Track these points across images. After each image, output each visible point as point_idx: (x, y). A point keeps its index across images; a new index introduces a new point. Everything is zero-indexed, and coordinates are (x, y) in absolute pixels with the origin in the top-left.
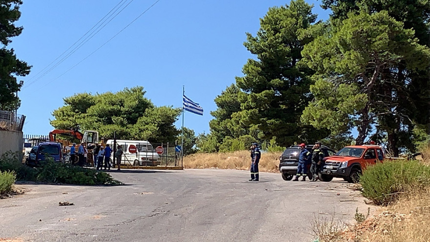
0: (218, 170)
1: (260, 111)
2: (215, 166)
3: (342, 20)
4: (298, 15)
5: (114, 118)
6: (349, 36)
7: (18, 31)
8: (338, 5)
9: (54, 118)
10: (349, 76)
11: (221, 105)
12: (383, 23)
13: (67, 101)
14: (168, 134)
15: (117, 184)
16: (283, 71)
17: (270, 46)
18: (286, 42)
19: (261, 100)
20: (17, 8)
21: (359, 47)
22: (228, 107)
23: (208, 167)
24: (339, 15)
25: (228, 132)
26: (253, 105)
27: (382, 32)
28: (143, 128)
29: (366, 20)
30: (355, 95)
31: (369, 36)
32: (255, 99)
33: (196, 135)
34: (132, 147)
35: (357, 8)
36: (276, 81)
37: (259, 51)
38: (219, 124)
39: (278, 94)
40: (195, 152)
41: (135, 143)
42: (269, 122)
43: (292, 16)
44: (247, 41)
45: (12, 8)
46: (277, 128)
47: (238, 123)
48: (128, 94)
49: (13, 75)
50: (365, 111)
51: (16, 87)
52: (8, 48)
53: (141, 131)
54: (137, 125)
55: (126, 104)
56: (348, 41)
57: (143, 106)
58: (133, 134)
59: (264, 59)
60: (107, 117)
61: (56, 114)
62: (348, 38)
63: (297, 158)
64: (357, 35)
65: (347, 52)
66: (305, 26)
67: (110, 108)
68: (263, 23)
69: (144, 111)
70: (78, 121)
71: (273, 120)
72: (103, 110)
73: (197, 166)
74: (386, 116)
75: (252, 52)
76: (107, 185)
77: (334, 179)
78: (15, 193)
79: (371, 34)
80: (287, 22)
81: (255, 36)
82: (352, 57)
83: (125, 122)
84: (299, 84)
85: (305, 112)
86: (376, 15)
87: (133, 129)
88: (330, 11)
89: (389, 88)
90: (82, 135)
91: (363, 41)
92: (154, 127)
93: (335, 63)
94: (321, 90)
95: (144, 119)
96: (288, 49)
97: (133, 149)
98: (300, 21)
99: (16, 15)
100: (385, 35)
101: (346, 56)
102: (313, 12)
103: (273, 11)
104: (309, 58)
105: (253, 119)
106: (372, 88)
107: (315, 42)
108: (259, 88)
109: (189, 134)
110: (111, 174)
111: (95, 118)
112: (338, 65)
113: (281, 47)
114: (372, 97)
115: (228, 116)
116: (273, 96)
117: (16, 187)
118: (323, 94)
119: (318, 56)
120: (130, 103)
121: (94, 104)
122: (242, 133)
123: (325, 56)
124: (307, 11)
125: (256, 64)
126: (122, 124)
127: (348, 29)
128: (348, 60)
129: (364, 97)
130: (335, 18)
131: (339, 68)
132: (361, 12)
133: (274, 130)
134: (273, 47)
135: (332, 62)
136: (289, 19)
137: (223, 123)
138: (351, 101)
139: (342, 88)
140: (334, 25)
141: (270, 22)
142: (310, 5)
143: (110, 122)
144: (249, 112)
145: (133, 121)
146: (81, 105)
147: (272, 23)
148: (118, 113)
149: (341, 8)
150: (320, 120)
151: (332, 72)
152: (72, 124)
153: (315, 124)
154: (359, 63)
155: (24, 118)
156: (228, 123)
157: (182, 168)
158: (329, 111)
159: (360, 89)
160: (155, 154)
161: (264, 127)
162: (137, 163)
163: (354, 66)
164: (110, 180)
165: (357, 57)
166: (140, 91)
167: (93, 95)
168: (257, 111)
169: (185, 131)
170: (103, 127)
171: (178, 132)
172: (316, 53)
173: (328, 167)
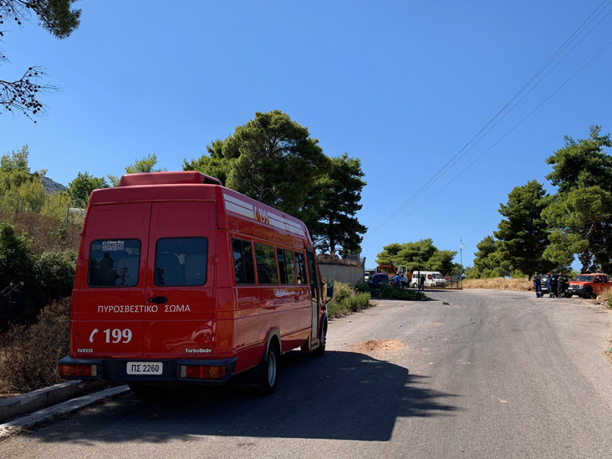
0: (483, 290)
1: (510, 252)
2: (481, 287)
3: (567, 192)
4: (534, 191)
5: (414, 258)
6: (574, 203)
7: (360, 207)
8: (564, 183)
9: (377, 259)
10: (574, 228)
11: (481, 249)
12: (597, 193)
13: (385, 249)
14: (448, 267)
15: (429, 299)
16: (524, 227)
17: (516, 211)
18: (526, 208)
19: (510, 245)
20: (359, 194)
21: (581, 210)
22: (486, 250)
23: (477, 287)
24: (564, 189)
25: (486, 266)
26: (506, 248)
27: (596, 199)
28: (432, 264)
29: (585, 191)
30: (579, 240)
31: (587, 202)
32: (507, 245)
33: (465, 268)
34: (429, 275)
35: (577, 185)
36: (520, 233)
37: (508, 214)
38: (480, 261)
39: (523, 241)
40: (464, 278)
41: (431, 273)
42: (516, 259)
43: (530, 192)
44: (500, 208)
45: (356, 194)
46: (522, 263)
47: (492, 260)
48: (422, 243)
49: (357, 233)
50: (586, 251)
51: (360, 240)
52: (354, 217)
53: (431, 265)
54: (429, 261)
55: (421, 249)
56: (573, 205)
57: (432, 250)
58: (426, 267)
59: (512, 219)
60: (410, 257)
61: (378, 256)
62: (573, 204)
63: (546, 282)
64: (579, 202)
65: (573, 213)
66: (539, 197)
67: (412, 251)
68: (510, 196)
69: (433, 253)
70: (392, 260)
71: (519, 258)
72: (408, 253)
73: (469, 287)
74: (600, 254)
75: (504, 215)
76: (423, 300)
77: (574, 296)
78: (371, 306)
79: (589, 201)
80: (526, 196)
81: (505, 205)
82: (577, 216)
83: (421, 260)
84: (536, 234)
85: (545, 252)
86: (591, 189)
87: (427, 264)
88: (557, 187)
89: (601, 236)
90: (397, 269)
91: (583, 205)
92: (439, 263)
93: (564, 220)
94: (556, 238)
95: (433, 258)
96: (528, 212)
97: (430, 277)
98: (535, 194)
99: (358, 198)
100: (599, 201)
101: (572, 215)
102: (544, 188)
103: (516, 189)
104: (546, 217)
105: (506, 258)
106: (591, 236)
107: (550, 207)
108: (509, 238)
109: (460, 267)
110: (425, 293)
111: (403, 258)
112: (567, 221)
113: (523, 212)
114: (591, 242)
115: (485, 256)
116: (519, 242)
117: (372, 302)
118: (557, 240)
119: (553, 217)
120: (424, 249)
121: (401, 250)
122: (495, 266)
123: (557, 216)
124: (539, 188)
125: (506, 222)
126: (419, 261)
127: (573, 197)
128: (574, 218)
129: (586, 242)
130: (561, 192)
131: (568, 223)
132: (579, 187)
133: (520, 264)
134: (518, 211)
135: (562, 219)
136: (528, 193)
137: (483, 260)
138: (577, 244)
139: (570, 236)
140: (562, 196)
141: (515, 196)
142: (541, 184)
143: (412, 260)
144: (504, 253)
145: (426, 260)
146: (393, 250)
147: (516, 196)
148: (416, 255)
149: (565, 185)
150: (556, 257)
151: (562, 226)
152: (389, 262)
153: (552, 260)
154: (582, 220)
155: (365, 258)
156: (486, 260)
157: (462, 289)
158: (562, 252)
159: (583, 237)
160: (444, 280)
161: (513, 262)
162: (433, 286)
163: (578, 222)
164: (425, 297)
165: (580, 216)
166: (430, 241)
167: (401, 244)
168: (508, 252)
169: (457, 265)
170: (408, 264)
171: (454, 266)
172: (551, 214)
173: (569, 288)
